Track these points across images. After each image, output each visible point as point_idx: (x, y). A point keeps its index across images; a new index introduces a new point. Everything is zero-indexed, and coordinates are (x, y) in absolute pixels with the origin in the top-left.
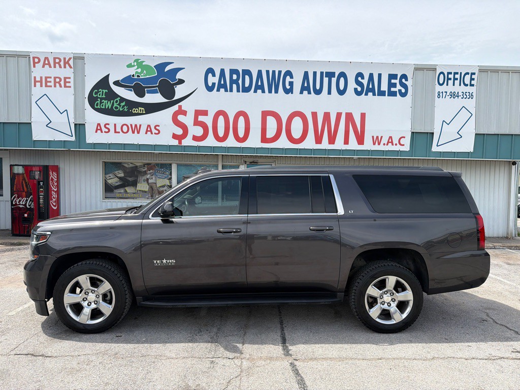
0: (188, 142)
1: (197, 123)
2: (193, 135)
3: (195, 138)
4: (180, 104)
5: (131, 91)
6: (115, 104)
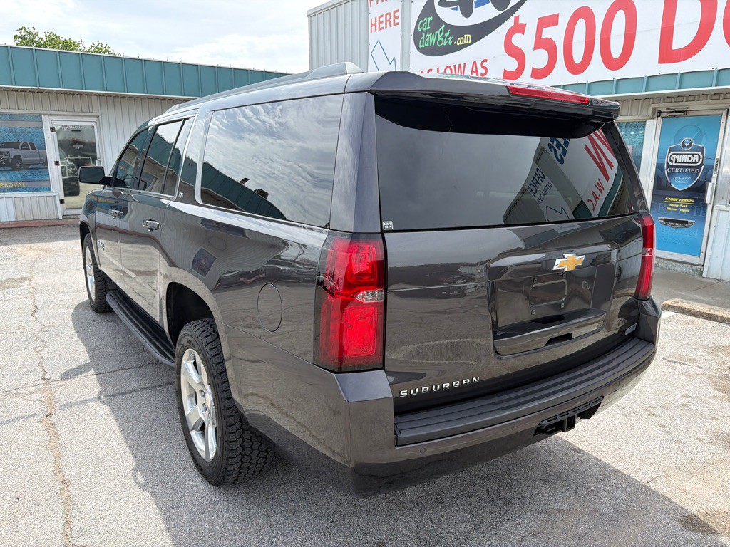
0: (525, 81)
1: (541, 43)
2: (533, 68)
3: (537, 74)
4: (516, 14)
5: (457, 9)
6: (439, 36)
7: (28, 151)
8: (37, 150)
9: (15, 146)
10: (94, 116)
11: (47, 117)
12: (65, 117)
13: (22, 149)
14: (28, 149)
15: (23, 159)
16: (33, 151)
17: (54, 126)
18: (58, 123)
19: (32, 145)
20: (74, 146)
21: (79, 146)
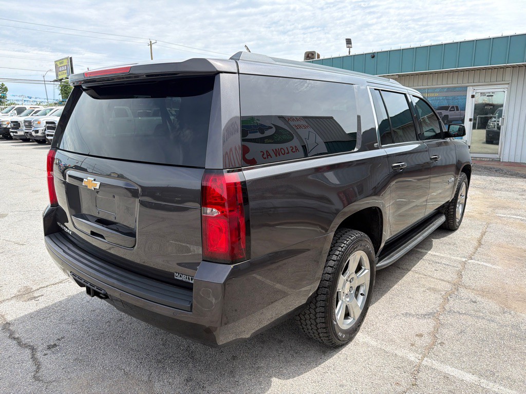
7: (453, 112)
8: (459, 111)
9: (446, 108)
10: (506, 84)
11: (471, 87)
12: (484, 87)
13: (450, 111)
14: (454, 110)
15: (449, 117)
16: (457, 112)
17: (474, 94)
18: (478, 91)
19: (457, 107)
20: (486, 107)
21: (489, 107)
